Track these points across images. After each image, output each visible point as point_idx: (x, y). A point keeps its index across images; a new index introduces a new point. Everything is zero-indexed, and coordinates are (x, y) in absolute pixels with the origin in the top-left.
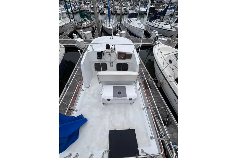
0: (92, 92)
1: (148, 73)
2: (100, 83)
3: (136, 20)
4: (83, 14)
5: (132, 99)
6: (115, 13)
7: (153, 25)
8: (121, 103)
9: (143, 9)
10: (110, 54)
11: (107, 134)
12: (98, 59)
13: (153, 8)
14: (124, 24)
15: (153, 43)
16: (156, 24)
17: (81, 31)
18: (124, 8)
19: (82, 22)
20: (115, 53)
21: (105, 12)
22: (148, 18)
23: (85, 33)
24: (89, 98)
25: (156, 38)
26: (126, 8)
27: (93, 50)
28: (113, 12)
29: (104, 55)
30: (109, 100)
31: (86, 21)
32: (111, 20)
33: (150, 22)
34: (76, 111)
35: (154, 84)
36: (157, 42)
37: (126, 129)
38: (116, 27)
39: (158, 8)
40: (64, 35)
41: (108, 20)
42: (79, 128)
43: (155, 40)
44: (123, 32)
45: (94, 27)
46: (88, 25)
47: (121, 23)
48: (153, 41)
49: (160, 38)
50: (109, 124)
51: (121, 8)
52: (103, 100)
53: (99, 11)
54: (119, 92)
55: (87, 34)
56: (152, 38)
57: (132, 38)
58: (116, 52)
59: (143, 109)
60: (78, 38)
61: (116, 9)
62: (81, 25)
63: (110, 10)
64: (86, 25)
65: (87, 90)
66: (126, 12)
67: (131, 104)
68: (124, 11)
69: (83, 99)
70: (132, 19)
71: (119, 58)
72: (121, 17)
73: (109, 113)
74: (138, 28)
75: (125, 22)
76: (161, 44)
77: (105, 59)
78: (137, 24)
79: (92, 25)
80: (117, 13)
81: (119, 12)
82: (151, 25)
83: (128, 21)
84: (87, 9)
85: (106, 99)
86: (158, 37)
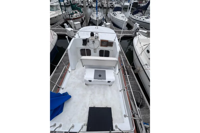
0: (77, 73)
1: (128, 61)
2: (83, 66)
3: (121, 13)
4: (74, 7)
5: (110, 81)
6: (102, 7)
7: (135, 19)
8: (101, 85)
9: (127, 4)
10: (94, 42)
11: (87, 110)
12: (83, 45)
13: (137, 3)
14: (109, 17)
15: (134, 34)
16: (137, 18)
17: (71, 21)
18: (111, 2)
19: (73, 14)
20: (98, 40)
21: (93, 6)
22: (131, 11)
23: (75, 23)
24: (74, 79)
25: (137, 30)
26: (112, 2)
27: (79, 37)
28: (100, 5)
29: (88, 42)
30: (90, 81)
31: (76, 12)
32: (98, 12)
33: (132, 16)
34: (63, 89)
35: (132, 70)
36: (137, 33)
37: (104, 107)
38: (102, 19)
39: (141, 3)
40: (57, 25)
41: (96, 13)
42: (64, 103)
43: (136, 32)
44: (108, 24)
45: (83, 18)
46: (78, 17)
47: (107, 15)
48: (134, 32)
49: (140, 30)
50: (90, 102)
51: (108, 2)
52: (85, 81)
53: (89, 4)
54: (100, 75)
55: (77, 24)
56: (133, 30)
57: (115, 30)
58: (100, 40)
59: (120, 91)
60: (68, 27)
61: (103, 3)
62: (72, 16)
63: (98, 4)
64: (76, 16)
65: (73, 72)
66: (111, 6)
67: (110, 86)
68: (110, 5)
69: (69, 79)
70: (116, 13)
71: (101, 45)
72: (107, 10)
73: (90, 92)
74: (122, 20)
75: (110, 15)
76: (141, 36)
77: (90, 46)
78: (121, 17)
79: (81, 17)
80: (104, 6)
81: (105, 6)
82: (133, 18)
83: (113, 13)
84: (78, 3)
85: (88, 80)
86: (138, 29)
